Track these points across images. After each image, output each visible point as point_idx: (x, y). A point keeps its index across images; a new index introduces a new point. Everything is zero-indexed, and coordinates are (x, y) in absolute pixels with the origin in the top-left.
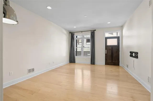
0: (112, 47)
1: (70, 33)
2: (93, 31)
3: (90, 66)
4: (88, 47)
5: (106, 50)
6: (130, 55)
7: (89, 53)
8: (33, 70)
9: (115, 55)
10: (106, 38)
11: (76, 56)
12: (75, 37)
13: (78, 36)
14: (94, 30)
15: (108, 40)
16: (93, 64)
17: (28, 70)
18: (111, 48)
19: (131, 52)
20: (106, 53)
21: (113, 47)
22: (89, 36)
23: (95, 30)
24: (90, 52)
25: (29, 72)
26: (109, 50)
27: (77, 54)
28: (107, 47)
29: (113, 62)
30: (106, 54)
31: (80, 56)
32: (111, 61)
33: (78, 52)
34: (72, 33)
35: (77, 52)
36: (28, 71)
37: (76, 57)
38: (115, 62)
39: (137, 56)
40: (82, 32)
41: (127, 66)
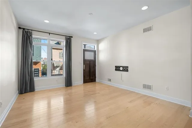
0: (90, 61)
5: (84, 65)
6: (115, 70)
9: (92, 70)
10: (84, 51)
14: (70, 37)
15: (86, 52)
16: (70, 85)
18: (88, 62)
19: (116, 66)
20: (84, 69)
23: (72, 37)
26: (87, 64)
28: (85, 61)
29: (91, 78)
32: (88, 78)
38: (93, 78)
39: (127, 69)
40: (49, 33)
41: (110, 80)
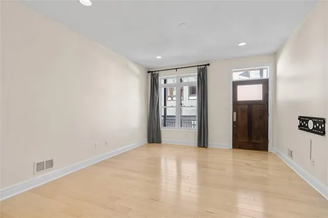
0: (250, 104)
1: (149, 72)
2: (203, 67)
3: (195, 152)
4: (191, 104)
5: (235, 113)
6: (299, 126)
7: (194, 120)
8: (50, 164)
9: (256, 125)
10: (235, 84)
11: (165, 126)
12: (161, 82)
13: (168, 80)
14: (206, 65)
15: (239, 88)
16: (204, 147)
17: (36, 164)
18: (246, 107)
19: (301, 117)
20: (235, 120)
21: (252, 104)
22: (193, 79)
23: (208, 65)
24: (195, 116)
25: (37, 171)
26: (243, 111)
27: (167, 123)
28: (236, 105)
29: (253, 141)
30: (234, 123)
31: (173, 127)
32: (246, 141)
33: (168, 116)
34: (154, 73)
35: (167, 118)
36: (36, 167)
37: (163, 129)
38: (258, 141)
39: (323, 129)
40: (176, 69)
41: (291, 154)
